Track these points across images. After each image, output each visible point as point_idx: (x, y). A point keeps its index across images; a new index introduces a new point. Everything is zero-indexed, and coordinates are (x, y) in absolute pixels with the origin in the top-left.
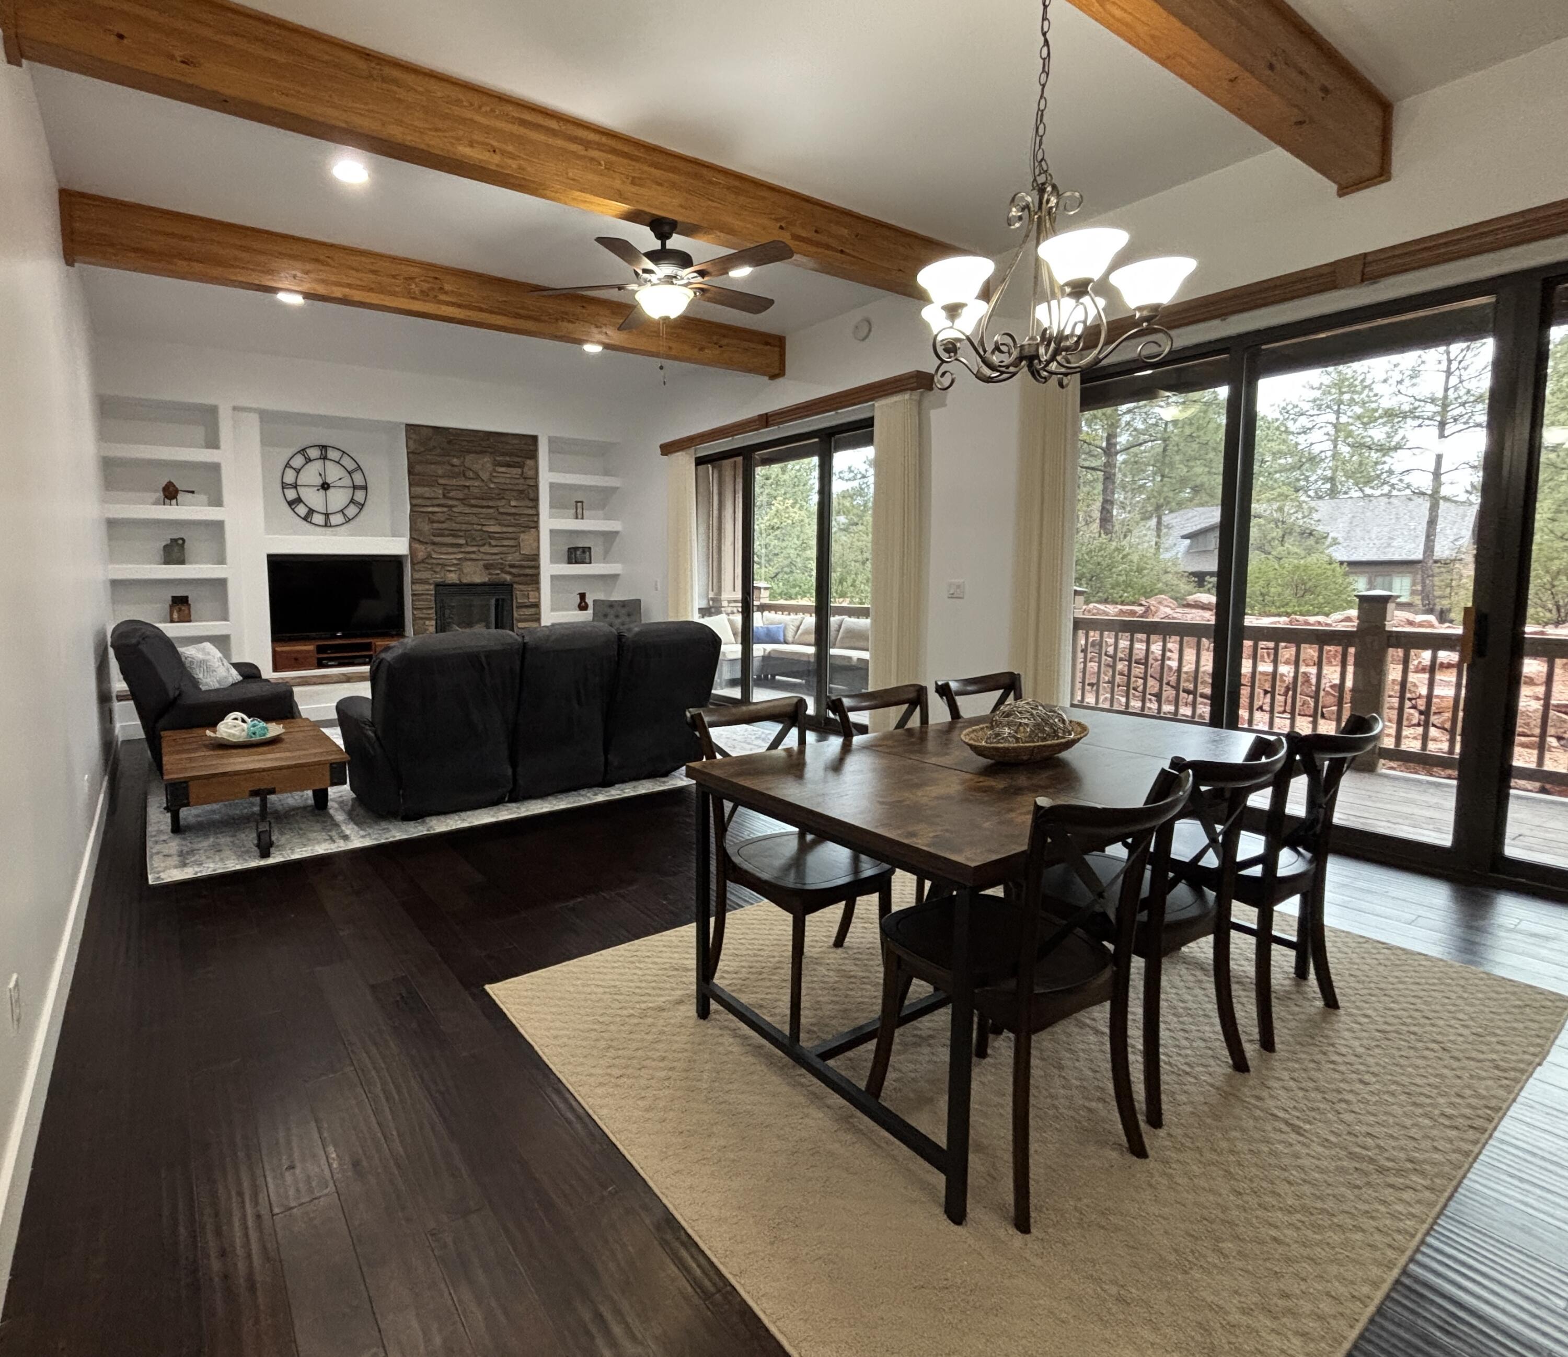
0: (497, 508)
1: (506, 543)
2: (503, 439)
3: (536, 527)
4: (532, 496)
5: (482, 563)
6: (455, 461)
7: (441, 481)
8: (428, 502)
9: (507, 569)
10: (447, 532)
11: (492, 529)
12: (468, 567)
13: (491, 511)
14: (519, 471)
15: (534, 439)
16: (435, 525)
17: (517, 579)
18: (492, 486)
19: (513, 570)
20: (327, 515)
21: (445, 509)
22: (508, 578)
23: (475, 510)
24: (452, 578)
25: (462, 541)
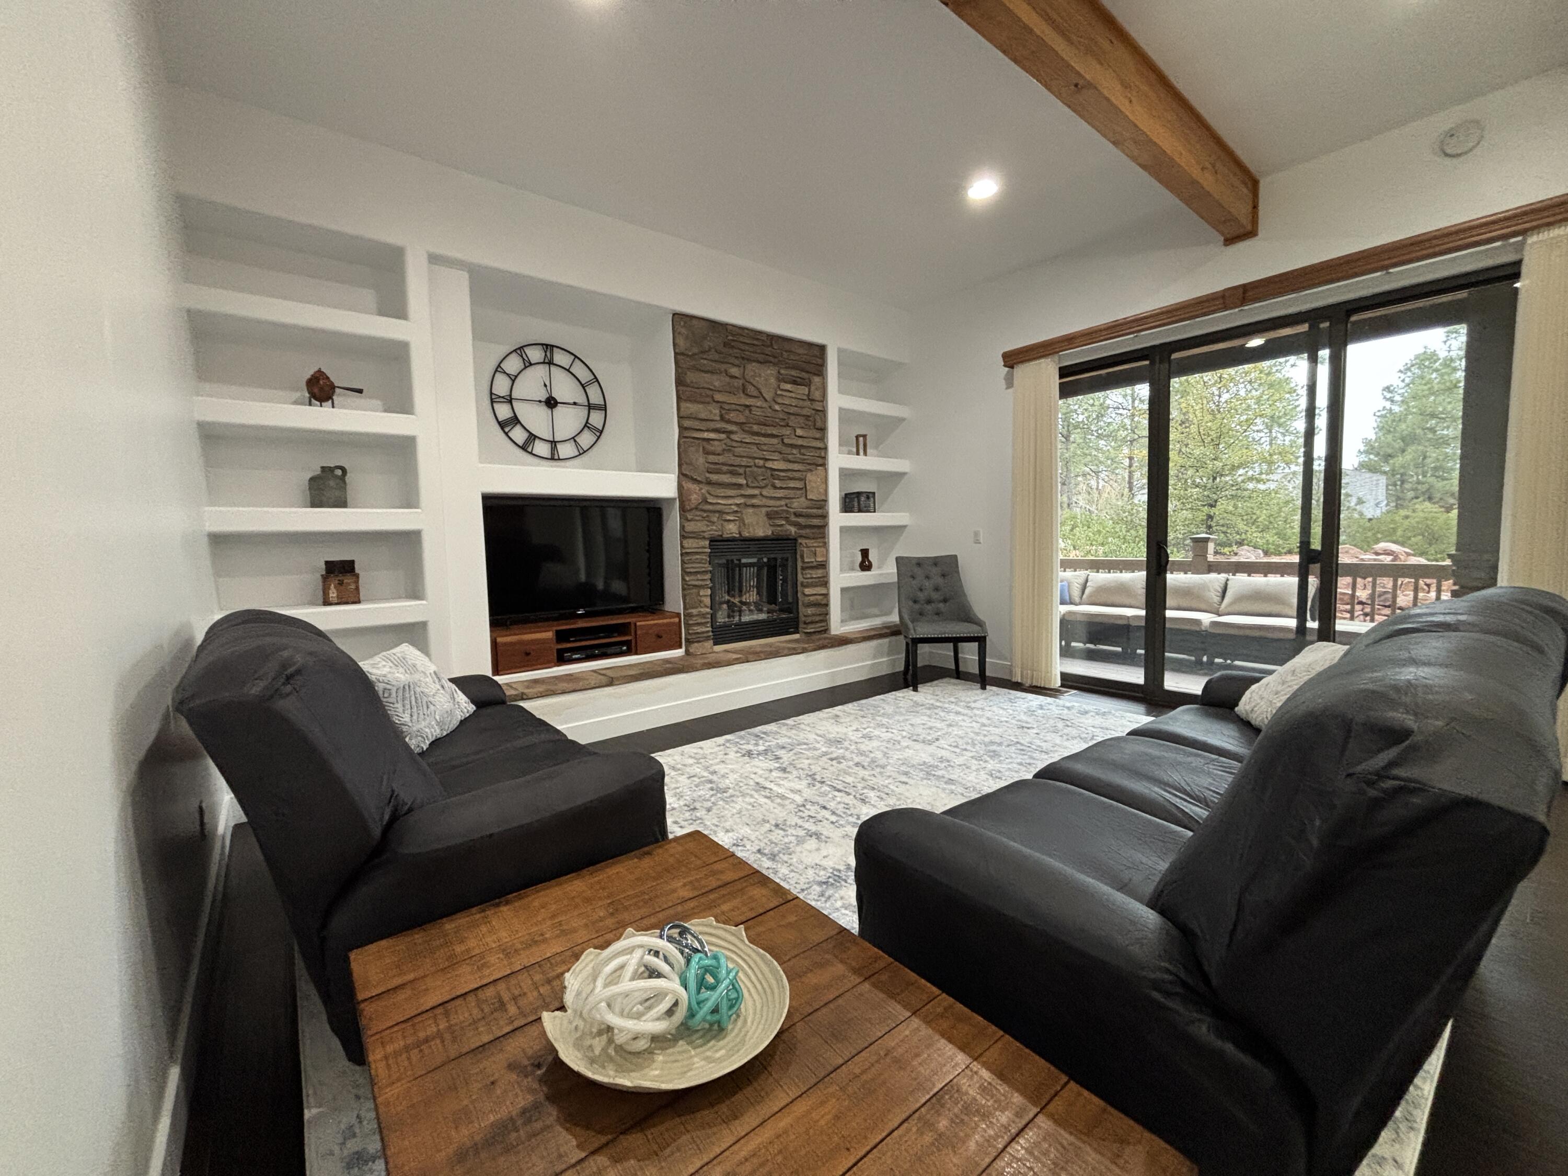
0: (781, 437)
1: (792, 484)
2: (787, 346)
3: (824, 465)
4: (819, 424)
5: (764, 510)
6: (734, 371)
7: (718, 397)
8: (702, 426)
9: (793, 518)
10: (725, 468)
11: (775, 465)
12: (750, 516)
13: (775, 441)
14: (806, 391)
15: (822, 349)
16: (712, 458)
17: (803, 532)
18: (777, 407)
19: (800, 520)
20: (554, 444)
21: (723, 436)
22: (793, 530)
23: (757, 439)
24: (732, 530)
25: (742, 481)
